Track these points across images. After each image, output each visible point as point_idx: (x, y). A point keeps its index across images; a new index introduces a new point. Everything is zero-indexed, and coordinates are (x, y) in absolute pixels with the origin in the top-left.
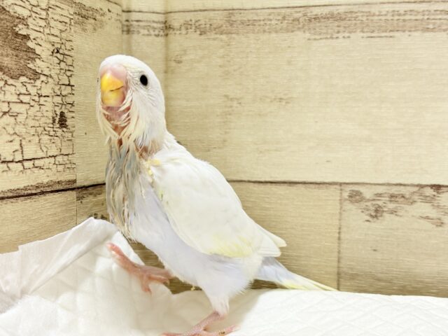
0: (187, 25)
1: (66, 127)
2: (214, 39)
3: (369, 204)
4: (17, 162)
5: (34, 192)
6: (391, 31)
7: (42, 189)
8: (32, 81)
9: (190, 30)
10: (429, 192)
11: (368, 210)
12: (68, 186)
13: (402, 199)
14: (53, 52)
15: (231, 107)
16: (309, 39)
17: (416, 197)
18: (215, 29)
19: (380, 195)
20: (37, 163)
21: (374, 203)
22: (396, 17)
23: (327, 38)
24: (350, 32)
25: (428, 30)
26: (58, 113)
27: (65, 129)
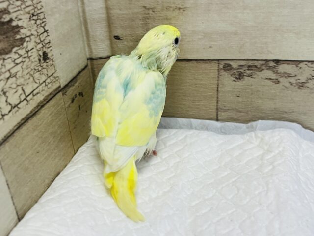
1: (48, 59)
3: (235, 71)
4: (22, 101)
5: (36, 110)
7: (41, 105)
8: (21, 46)
10: (272, 64)
11: (235, 75)
12: (56, 92)
13: (255, 69)
14: (30, 18)
15: (148, 14)
17: (263, 67)
19: (242, 66)
20: (35, 93)
21: (238, 70)
26: (41, 54)
27: (47, 61)
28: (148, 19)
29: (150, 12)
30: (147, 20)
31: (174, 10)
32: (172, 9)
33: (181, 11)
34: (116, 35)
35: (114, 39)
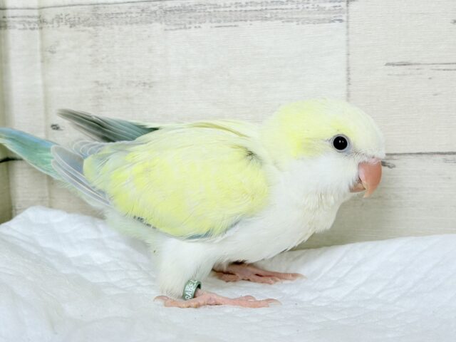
0: (59, 19)
2: (83, 31)
6: (235, 21)
9: (61, 24)
15: (102, 91)
16: (166, 30)
18: (83, 21)
22: (239, 9)
23: (181, 28)
24: (200, 23)
25: (266, 19)
28: (101, 98)
29: (105, 88)
30: (100, 100)
31: (137, 86)
32: (134, 85)
33: (147, 87)
34: (55, 123)
35: (51, 129)
